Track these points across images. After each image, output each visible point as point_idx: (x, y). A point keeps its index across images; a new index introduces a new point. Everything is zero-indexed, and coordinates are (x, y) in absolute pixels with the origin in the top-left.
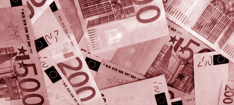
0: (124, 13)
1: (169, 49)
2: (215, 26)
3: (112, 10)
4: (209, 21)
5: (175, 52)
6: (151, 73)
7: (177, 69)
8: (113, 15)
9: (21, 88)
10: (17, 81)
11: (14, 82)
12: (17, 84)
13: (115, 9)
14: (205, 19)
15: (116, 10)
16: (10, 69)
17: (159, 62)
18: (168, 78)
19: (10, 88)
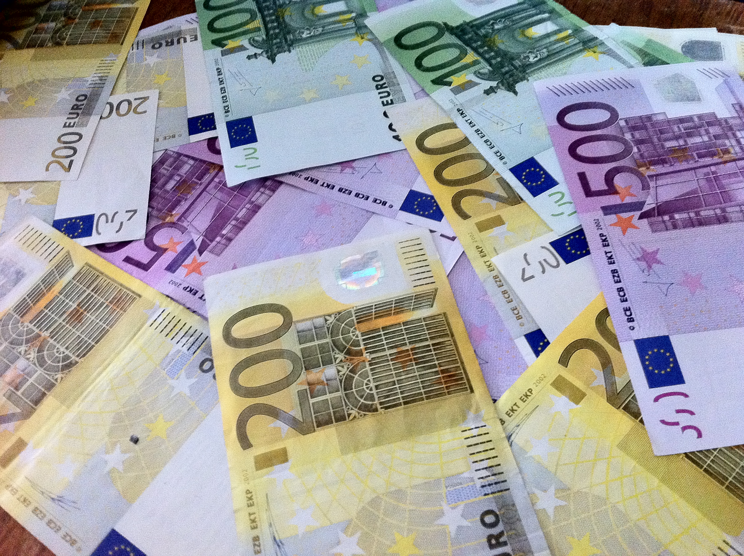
0: (328, 328)
1: (209, 245)
2: (75, 306)
3: (363, 334)
4: (90, 317)
5: (192, 241)
6: (262, 190)
7: (192, 203)
8: (358, 323)
9: (625, 142)
10: (637, 156)
11: (646, 154)
12: (635, 150)
13: (354, 338)
14: (101, 323)
15: (351, 334)
16: (659, 182)
17: (239, 216)
18: (220, 183)
19: (655, 140)
